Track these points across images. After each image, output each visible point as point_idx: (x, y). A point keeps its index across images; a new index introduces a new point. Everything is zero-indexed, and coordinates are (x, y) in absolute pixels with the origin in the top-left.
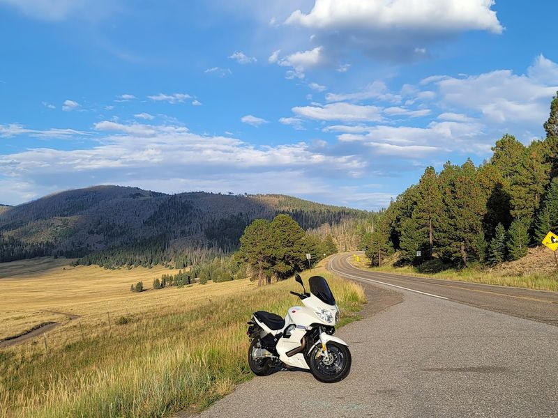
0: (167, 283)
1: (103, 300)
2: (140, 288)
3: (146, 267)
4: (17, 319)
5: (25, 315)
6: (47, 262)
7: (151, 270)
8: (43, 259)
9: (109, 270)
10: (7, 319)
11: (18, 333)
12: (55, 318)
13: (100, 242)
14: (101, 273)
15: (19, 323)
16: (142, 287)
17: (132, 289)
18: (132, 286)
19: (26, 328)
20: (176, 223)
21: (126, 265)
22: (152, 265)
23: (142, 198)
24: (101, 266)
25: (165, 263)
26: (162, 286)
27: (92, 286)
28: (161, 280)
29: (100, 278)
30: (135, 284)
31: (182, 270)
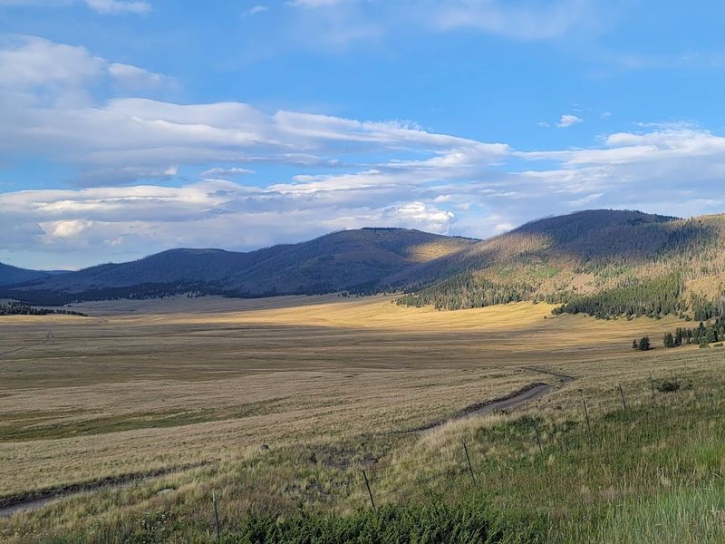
0: (684, 340)
1: (600, 359)
2: (644, 345)
3: (651, 317)
4: (496, 377)
5: (503, 372)
6: (525, 309)
7: (658, 321)
8: (519, 305)
9: (601, 321)
10: (485, 377)
11: (507, 394)
12: (544, 378)
13: (590, 284)
14: (591, 323)
15: (500, 382)
16: (649, 345)
17: (635, 346)
18: (634, 342)
19: (514, 389)
20: (694, 258)
21: (624, 314)
22: (661, 315)
23: (645, 225)
24: (591, 315)
25: (679, 312)
26: (678, 343)
27: (582, 341)
28: (674, 335)
29: (591, 330)
30: (639, 339)
31: (704, 323)
